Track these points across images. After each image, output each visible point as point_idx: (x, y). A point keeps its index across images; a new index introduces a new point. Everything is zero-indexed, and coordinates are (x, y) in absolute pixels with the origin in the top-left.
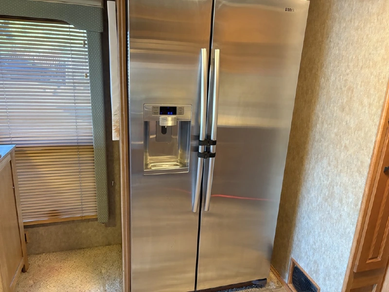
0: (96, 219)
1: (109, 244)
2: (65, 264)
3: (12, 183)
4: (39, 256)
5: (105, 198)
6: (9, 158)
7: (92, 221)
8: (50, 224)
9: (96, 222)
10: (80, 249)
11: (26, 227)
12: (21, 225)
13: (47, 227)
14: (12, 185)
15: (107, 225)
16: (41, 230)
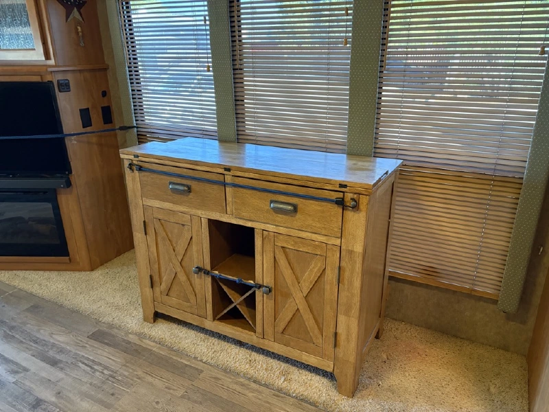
0: (495, 302)
1: (505, 348)
2: (432, 350)
3: (388, 214)
4: (396, 323)
5: (521, 273)
6: (392, 179)
7: (485, 302)
8: (420, 285)
9: (492, 307)
10: (456, 336)
11: (391, 278)
12: (387, 274)
13: (415, 287)
14: (388, 217)
15: (509, 317)
16: (408, 289)
